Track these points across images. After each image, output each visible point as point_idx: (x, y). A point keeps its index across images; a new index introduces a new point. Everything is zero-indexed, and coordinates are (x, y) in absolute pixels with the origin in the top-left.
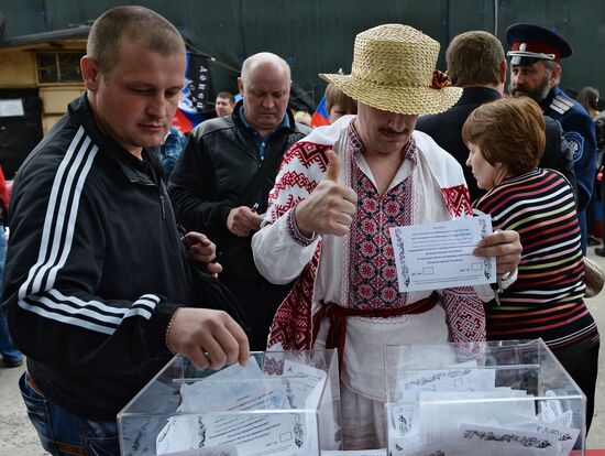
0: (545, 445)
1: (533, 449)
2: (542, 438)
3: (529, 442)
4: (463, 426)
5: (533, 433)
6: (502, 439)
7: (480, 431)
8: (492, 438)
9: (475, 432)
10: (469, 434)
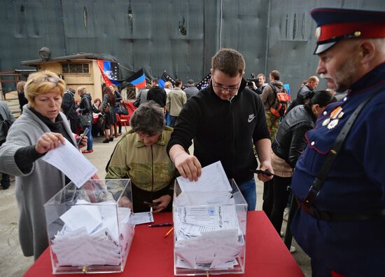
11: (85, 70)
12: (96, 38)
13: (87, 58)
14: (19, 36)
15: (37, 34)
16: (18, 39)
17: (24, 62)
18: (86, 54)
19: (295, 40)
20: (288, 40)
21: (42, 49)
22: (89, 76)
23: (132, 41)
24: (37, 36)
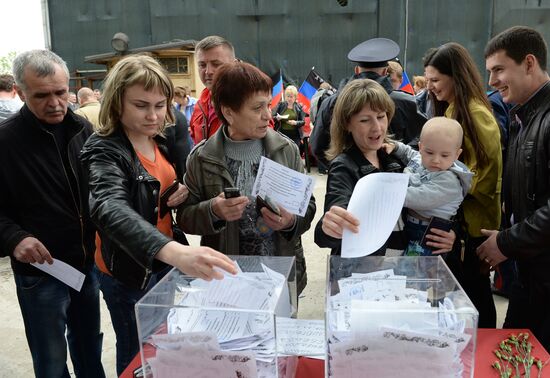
0: (444, 345)
1: (436, 348)
2: (443, 340)
3: (432, 343)
4: (383, 328)
5: (436, 336)
6: (412, 340)
7: (396, 333)
8: (404, 338)
9: (392, 334)
10: (386, 335)
11: (181, 68)
12: (199, 16)
13: (184, 47)
14: (84, 18)
15: (109, 14)
16: (81, 22)
17: (89, 58)
18: (183, 42)
19: (543, 6)
20: (528, 7)
21: (116, 36)
22: (188, 77)
23: (257, 18)
24: (109, 18)
